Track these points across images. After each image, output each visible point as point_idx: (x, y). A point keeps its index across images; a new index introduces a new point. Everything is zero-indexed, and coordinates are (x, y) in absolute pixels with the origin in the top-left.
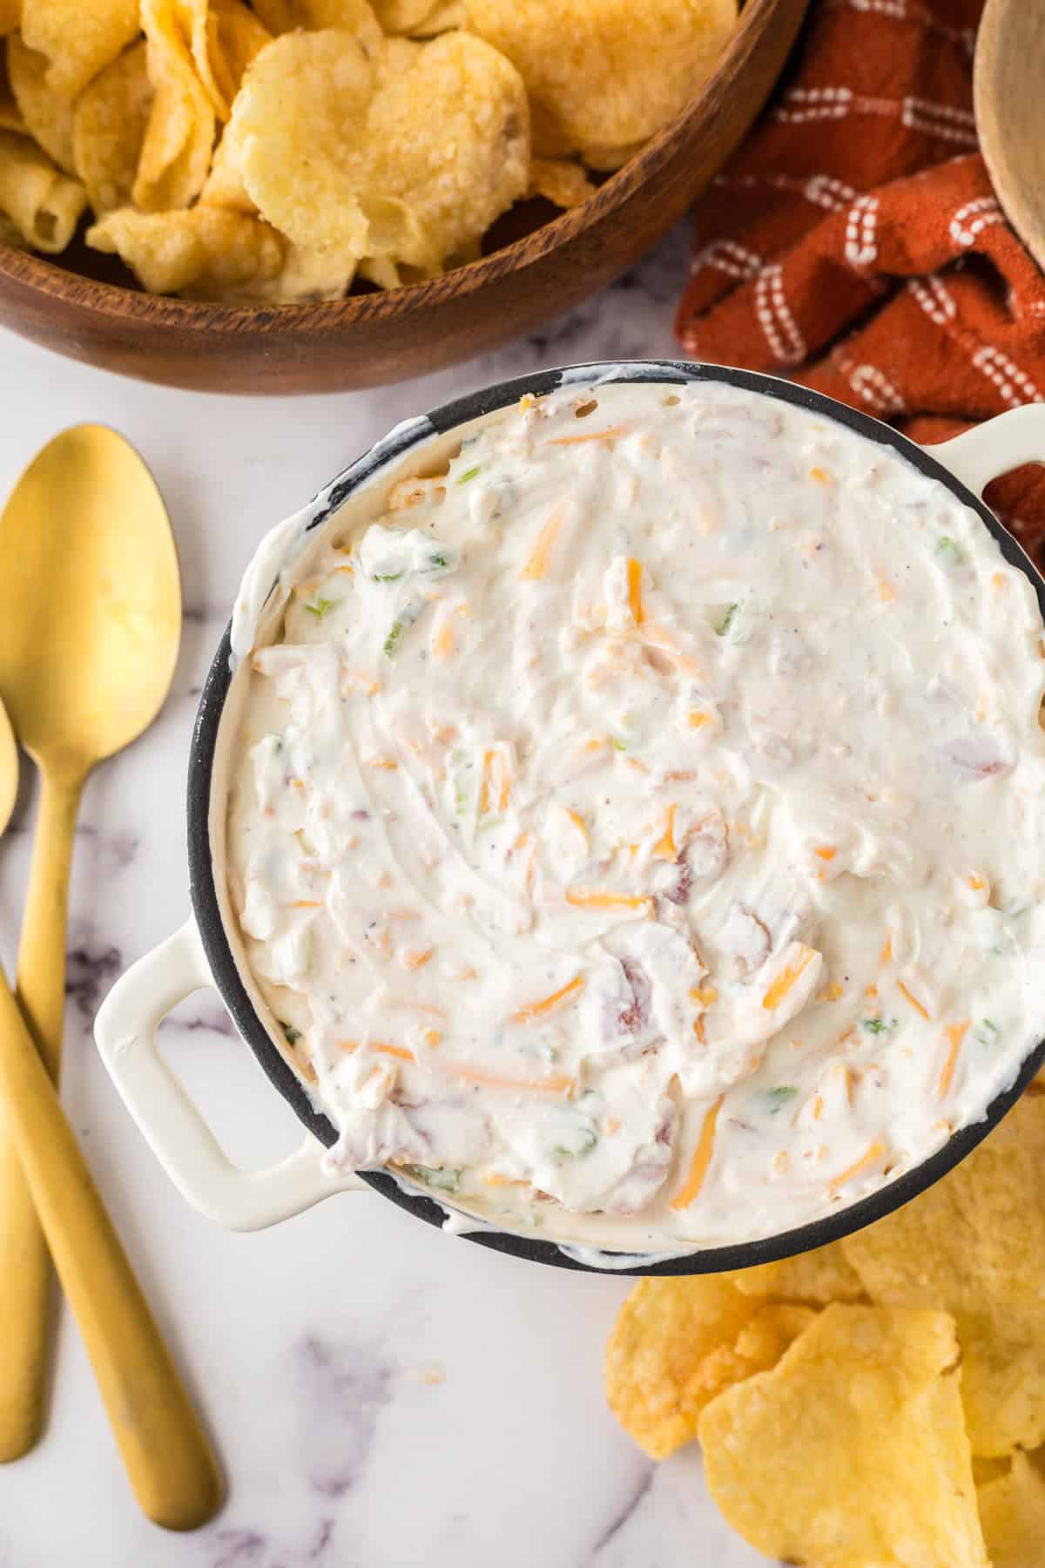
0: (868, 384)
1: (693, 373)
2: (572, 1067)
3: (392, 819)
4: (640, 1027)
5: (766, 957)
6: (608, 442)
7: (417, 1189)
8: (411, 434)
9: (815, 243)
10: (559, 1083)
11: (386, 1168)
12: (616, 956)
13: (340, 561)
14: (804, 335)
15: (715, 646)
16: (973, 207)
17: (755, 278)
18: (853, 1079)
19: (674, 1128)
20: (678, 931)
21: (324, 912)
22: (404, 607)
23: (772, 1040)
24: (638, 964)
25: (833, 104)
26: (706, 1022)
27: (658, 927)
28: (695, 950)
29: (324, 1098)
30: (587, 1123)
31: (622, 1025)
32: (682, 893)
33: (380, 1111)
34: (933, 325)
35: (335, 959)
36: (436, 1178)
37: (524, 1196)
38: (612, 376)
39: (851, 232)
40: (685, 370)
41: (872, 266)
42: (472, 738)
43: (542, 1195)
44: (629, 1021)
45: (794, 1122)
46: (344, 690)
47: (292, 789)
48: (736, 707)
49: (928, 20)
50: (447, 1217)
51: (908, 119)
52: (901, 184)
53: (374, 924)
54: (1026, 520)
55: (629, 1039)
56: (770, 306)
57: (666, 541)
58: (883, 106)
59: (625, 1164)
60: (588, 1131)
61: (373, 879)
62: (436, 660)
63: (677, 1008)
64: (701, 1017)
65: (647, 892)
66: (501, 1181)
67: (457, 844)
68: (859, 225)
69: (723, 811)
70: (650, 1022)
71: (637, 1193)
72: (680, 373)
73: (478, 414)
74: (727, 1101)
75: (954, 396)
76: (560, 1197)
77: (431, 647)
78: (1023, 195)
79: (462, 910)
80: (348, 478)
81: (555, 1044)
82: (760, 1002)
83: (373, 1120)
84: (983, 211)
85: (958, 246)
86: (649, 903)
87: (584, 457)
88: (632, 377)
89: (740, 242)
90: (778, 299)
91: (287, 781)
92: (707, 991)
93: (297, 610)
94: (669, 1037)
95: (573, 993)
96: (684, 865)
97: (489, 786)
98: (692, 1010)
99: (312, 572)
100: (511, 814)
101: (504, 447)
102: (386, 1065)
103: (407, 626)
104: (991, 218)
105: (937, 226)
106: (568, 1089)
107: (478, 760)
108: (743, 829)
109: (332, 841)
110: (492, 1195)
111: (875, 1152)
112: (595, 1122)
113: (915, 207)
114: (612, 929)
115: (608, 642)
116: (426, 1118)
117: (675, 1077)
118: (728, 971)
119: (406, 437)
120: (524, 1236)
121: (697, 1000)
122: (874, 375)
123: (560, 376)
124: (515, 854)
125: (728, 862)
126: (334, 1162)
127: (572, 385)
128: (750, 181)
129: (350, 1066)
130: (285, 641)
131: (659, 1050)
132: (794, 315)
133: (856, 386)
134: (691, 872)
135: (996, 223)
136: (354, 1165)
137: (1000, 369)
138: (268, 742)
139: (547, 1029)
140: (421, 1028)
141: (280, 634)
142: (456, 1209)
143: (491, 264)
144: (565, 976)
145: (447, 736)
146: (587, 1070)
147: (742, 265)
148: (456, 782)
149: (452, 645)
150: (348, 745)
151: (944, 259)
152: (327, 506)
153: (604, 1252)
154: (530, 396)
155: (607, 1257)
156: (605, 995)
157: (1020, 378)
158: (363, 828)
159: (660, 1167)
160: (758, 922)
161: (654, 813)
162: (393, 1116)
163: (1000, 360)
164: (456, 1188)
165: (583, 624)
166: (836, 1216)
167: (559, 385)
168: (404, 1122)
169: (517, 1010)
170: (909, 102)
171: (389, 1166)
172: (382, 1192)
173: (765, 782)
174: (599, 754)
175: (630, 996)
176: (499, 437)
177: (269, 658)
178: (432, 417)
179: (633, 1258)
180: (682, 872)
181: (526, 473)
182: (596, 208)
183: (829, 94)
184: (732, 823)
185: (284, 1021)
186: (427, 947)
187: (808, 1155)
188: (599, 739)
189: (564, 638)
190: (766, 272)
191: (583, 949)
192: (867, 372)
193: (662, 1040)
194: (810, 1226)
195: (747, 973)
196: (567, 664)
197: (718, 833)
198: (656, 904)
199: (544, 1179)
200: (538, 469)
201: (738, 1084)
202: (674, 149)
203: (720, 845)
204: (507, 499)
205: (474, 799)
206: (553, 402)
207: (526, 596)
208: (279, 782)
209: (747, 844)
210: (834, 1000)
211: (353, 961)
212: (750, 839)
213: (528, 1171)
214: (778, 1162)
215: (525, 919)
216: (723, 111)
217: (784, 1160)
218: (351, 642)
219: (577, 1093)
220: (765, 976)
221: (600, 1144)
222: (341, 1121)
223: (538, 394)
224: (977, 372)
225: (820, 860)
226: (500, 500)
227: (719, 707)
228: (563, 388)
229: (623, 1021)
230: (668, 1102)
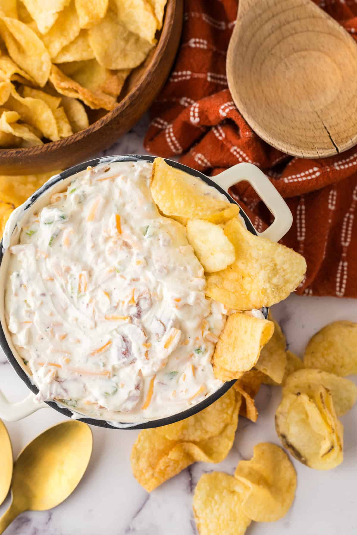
0: (200, 159)
1: (139, 158)
2: (109, 368)
3: (53, 296)
4: (128, 356)
5: (164, 333)
6: (113, 179)
7: (64, 406)
8: (55, 180)
9: (181, 118)
10: (106, 373)
11: (54, 400)
12: (121, 335)
13: (35, 219)
14: (181, 145)
15: (143, 239)
16: (226, 105)
17: (165, 129)
18: (195, 369)
19: (141, 385)
20: (138, 326)
21: (33, 324)
22: (54, 231)
23: (169, 357)
24: (127, 337)
25: (186, 76)
26: (149, 353)
27: (132, 326)
28: (144, 332)
29: (35, 380)
30: (114, 385)
31: (123, 356)
32: (139, 315)
33: (51, 383)
34: (219, 140)
35: (36, 338)
36: (70, 403)
37: (96, 408)
38: (114, 160)
39: (192, 114)
40: (136, 157)
41: (199, 123)
42: (76, 270)
43: (101, 407)
44: (125, 354)
45: (178, 381)
46: (37, 257)
47: (23, 288)
48: (150, 258)
49: (214, 49)
50: (73, 414)
51: (209, 79)
52: (206, 99)
53: (48, 327)
54: (247, 198)
55: (125, 360)
56: (170, 137)
57: (128, 208)
58: (201, 76)
59: (126, 396)
60: (115, 387)
61: (47, 313)
62: (64, 248)
63: (139, 349)
64: (147, 352)
65: (128, 315)
66: (89, 403)
67: (73, 302)
68: (194, 111)
69: (149, 290)
70: (131, 354)
71: (130, 405)
72: (135, 158)
73: (75, 173)
74: (157, 376)
75: (225, 162)
76: (106, 407)
77: (63, 243)
78: (241, 101)
79: (75, 322)
80: (36, 194)
81: (104, 361)
82: (163, 346)
83: (49, 386)
84: (229, 106)
85: (222, 116)
86: (129, 318)
87: (106, 184)
88: (120, 160)
89: (161, 118)
90: (172, 135)
91: (21, 285)
92: (148, 344)
93: (24, 234)
94: (138, 358)
95: (108, 346)
96: (138, 307)
97: (81, 284)
98: (144, 350)
99: (27, 222)
100: (87, 293)
101: (83, 182)
102: (53, 369)
103: (55, 237)
104: (231, 108)
105: (216, 111)
106: (108, 375)
107: (77, 277)
108: (156, 294)
109: (35, 303)
110: (87, 407)
111: (202, 389)
112: (117, 384)
113: (209, 106)
114: (119, 327)
115: (113, 240)
116: (66, 385)
117: (140, 371)
118: (154, 338)
119: (53, 181)
120: (96, 419)
121: (145, 347)
122: (201, 156)
123: (99, 161)
124: (89, 305)
125: (151, 305)
126: (37, 399)
127: (103, 163)
128: (165, 100)
129: (42, 370)
130: (21, 243)
131: (135, 362)
132: (177, 139)
133: (196, 160)
134: (141, 308)
135: (233, 109)
136: (43, 400)
137: (238, 153)
138: (14, 274)
139: (102, 357)
140: (64, 358)
141: (19, 242)
142: (76, 412)
143: (85, 131)
144: (106, 341)
145: (68, 270)
146: (114, 369)
147: (162, 125)
148: (71, 284)
149: (69, 243)
150: (39, 274)
151: (219, 120)
152: (31, 202)
153: (121, 423)
154: (90, 167)
155: (121, 424)
156: (118, 347)
157: (244, 155)
158: (43, 298)
159: (137, 397)
160: (161, 323)
161: (129, 291)
162: (55, 384)
163: (238, 150)
164: (76, 405)
165: (105, 235)
166: (190, 409)
167: (99, 163)
168: (59, 386)
169: (92, 352)
170: (209, 74)
171: (55, 400)
172: (53, 408)
173: (159, 280)
174: (112, 274)
175: (125, 346)
176: (82, 179)
177: (14, 249)
178: (61, 175)
179: (129, 424)
180: (138, 309)
181: (88, 189)
182: (115, 112)
183: (184, 73)
184: (152, 293)
185: (23, 358)
186: (65, 333)
187: (182, 391)
188: (112, 269)
189: (100, 240)
190: (168, 127)
191: (111, 333)
192: (199, 155)
193: (136, 359)
194: (182, 412)
195: (159, 338)
196: (102, 247)
197: (147, 296)
198: (131, 319)
199: (101, 402)
200: (93, 188)
201: (159, 371)
202: (138, 93)
203: (149, 300)
204: (82, 198)
205: (76, 289)
206: (97, 169)
207: (89, 226)
208: (19, 286)
209: (156, 299)
210: (187, 344)
211: (42, 339)
212: (157, 298)
213: (97, 400)
214: (173, 394)
215: (93, 325)
216: (152, 80)
217: (175, 394)
218: (39, 243)
219: (111, 376)
220: (165, 339)
221: (118, 392)
222: (40, 386)
223: (93, 166)
224: (232, 154)
225: (176, 302)
226: (80, 199)
227: (145, 258)
228: (100, 164)
229: (123, 354)
230: (139, 378)
